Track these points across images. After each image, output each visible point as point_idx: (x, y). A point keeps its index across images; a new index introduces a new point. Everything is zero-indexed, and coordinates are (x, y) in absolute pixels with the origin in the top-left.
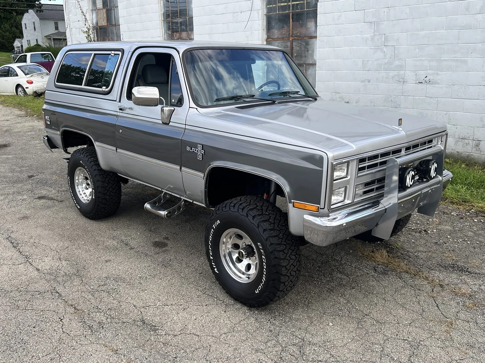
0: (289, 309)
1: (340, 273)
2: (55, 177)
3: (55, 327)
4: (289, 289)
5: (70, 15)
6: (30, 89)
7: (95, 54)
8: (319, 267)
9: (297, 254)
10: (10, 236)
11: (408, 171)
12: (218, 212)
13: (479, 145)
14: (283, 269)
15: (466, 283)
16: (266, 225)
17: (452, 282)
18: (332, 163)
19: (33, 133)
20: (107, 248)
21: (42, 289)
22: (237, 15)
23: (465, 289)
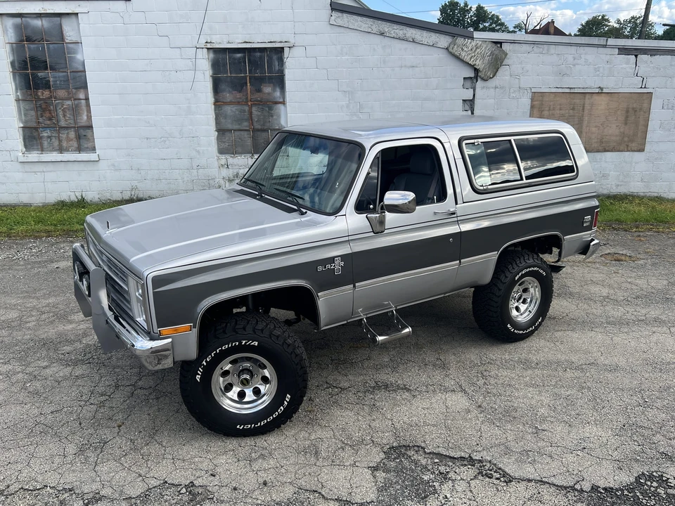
22: (169, 75)
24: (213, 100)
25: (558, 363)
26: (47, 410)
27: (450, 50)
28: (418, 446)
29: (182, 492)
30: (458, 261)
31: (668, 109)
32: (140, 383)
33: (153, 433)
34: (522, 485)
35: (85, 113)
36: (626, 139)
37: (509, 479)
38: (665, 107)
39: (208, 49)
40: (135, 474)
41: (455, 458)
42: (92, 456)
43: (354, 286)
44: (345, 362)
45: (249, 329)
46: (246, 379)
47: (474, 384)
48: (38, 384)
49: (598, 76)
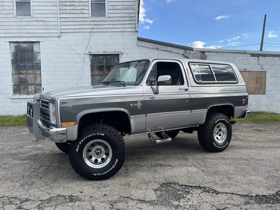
22: (74, 64)
24: (91, 74)
25: (237, 158)
26: (9, 173)
27: (184, 55)
28: (175, 183)
29: (66, 198)
30: (190, 111)
31: (273, 77)
32: (52, 165)
33: (56, 180)
34: (224, 195)
35: (39, 79)
36: (257, 89)
37: (218, 193)
38: (272, 77)
39: (89, 54)
40: (45, 193)
41: (193, 187)
42: (27, 187)
43: (146, 115)
44: (143, 158)
45: (100, 128)
46: (98, 152)
47: (200, 164)
48: (7, 166)
49: (244, 64)
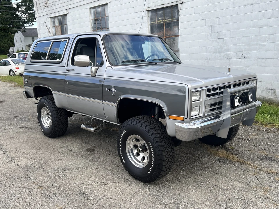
0: (168, 183)
1: (198, 163)
2: (30, 117)
3: (27, 196)
4: (168, 170)
5: (41, 30)
6: (17, 72)
7: (53, 42)
8: (186, 160)
9: (172, 148)
10: (2, 148)
11: (236, 97)
12: (125, 126)
13: (275, 92)
14: (164, 157)
15: (274, 167)
16: (153, 131)
17: (265, 166)
18: (191, 91)
19: (18, 95)
20: (59, 153)
21: (20, 176)
22: (134, 26)
23: (273, 170)
